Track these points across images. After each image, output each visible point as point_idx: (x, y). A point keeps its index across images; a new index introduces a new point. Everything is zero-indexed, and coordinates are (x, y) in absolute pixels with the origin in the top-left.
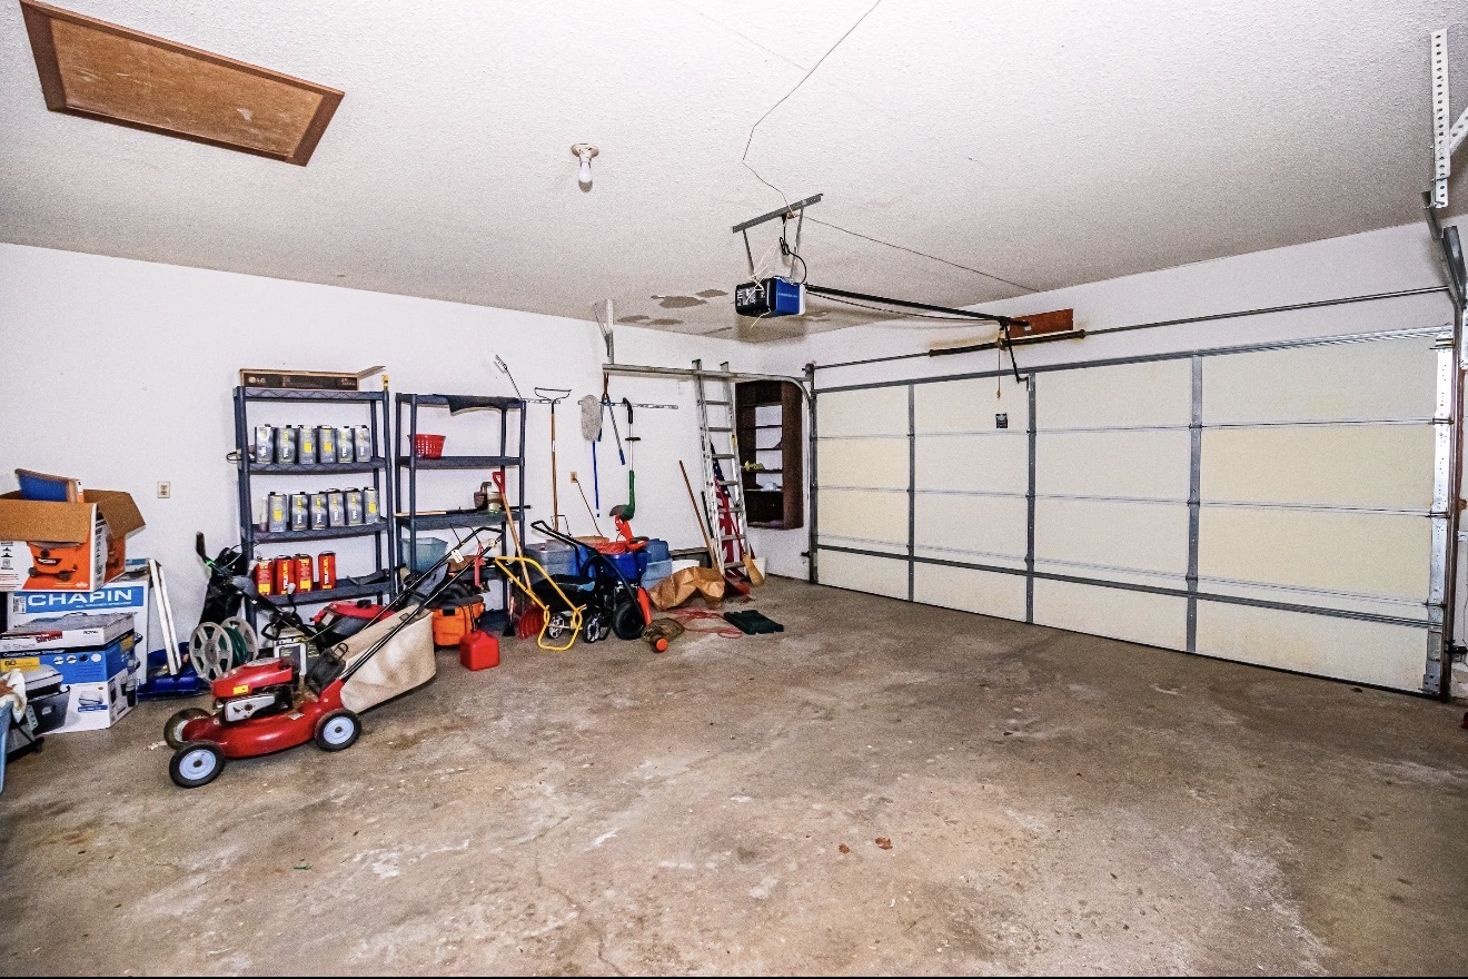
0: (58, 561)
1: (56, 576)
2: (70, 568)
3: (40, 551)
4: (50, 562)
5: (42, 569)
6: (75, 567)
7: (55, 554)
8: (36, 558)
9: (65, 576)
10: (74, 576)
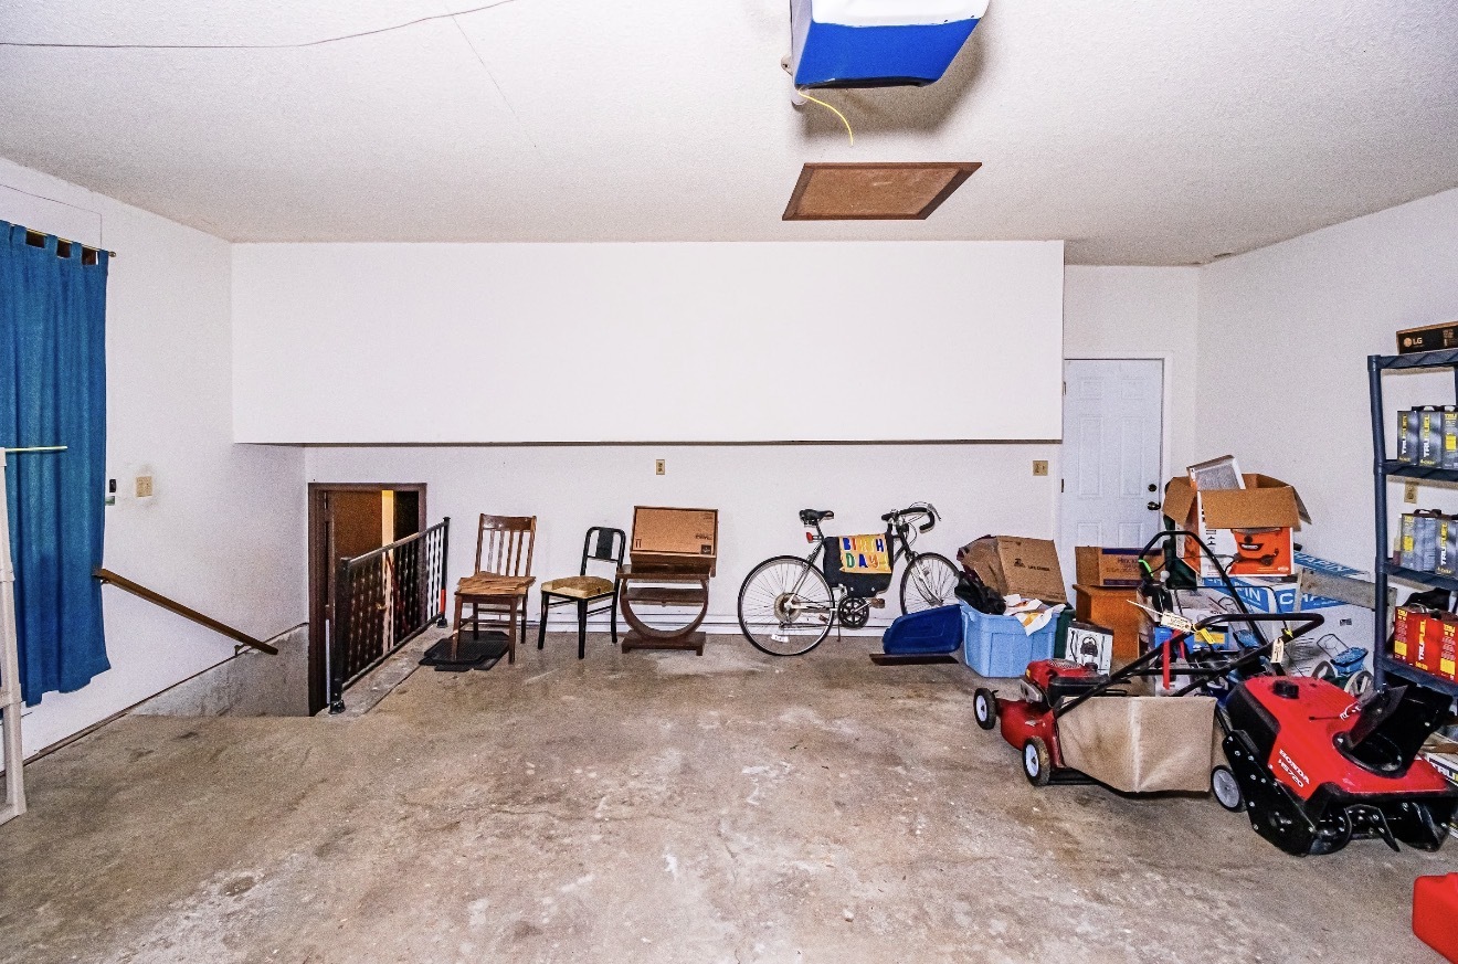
0: (1260, 546)
1: (1258, 560)
2: (1272, 553)
3: (1244, 537)
4: (1253, 547)
5: (1246, 555)
6: (1277, 552)
7: (1257, 539)
8: (1240, 544)
9: (1267, 560)
10: (1277, 560)
